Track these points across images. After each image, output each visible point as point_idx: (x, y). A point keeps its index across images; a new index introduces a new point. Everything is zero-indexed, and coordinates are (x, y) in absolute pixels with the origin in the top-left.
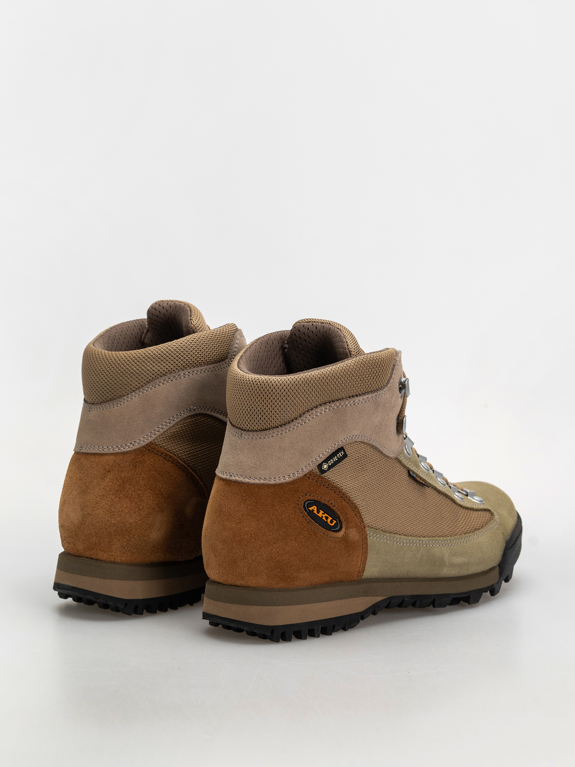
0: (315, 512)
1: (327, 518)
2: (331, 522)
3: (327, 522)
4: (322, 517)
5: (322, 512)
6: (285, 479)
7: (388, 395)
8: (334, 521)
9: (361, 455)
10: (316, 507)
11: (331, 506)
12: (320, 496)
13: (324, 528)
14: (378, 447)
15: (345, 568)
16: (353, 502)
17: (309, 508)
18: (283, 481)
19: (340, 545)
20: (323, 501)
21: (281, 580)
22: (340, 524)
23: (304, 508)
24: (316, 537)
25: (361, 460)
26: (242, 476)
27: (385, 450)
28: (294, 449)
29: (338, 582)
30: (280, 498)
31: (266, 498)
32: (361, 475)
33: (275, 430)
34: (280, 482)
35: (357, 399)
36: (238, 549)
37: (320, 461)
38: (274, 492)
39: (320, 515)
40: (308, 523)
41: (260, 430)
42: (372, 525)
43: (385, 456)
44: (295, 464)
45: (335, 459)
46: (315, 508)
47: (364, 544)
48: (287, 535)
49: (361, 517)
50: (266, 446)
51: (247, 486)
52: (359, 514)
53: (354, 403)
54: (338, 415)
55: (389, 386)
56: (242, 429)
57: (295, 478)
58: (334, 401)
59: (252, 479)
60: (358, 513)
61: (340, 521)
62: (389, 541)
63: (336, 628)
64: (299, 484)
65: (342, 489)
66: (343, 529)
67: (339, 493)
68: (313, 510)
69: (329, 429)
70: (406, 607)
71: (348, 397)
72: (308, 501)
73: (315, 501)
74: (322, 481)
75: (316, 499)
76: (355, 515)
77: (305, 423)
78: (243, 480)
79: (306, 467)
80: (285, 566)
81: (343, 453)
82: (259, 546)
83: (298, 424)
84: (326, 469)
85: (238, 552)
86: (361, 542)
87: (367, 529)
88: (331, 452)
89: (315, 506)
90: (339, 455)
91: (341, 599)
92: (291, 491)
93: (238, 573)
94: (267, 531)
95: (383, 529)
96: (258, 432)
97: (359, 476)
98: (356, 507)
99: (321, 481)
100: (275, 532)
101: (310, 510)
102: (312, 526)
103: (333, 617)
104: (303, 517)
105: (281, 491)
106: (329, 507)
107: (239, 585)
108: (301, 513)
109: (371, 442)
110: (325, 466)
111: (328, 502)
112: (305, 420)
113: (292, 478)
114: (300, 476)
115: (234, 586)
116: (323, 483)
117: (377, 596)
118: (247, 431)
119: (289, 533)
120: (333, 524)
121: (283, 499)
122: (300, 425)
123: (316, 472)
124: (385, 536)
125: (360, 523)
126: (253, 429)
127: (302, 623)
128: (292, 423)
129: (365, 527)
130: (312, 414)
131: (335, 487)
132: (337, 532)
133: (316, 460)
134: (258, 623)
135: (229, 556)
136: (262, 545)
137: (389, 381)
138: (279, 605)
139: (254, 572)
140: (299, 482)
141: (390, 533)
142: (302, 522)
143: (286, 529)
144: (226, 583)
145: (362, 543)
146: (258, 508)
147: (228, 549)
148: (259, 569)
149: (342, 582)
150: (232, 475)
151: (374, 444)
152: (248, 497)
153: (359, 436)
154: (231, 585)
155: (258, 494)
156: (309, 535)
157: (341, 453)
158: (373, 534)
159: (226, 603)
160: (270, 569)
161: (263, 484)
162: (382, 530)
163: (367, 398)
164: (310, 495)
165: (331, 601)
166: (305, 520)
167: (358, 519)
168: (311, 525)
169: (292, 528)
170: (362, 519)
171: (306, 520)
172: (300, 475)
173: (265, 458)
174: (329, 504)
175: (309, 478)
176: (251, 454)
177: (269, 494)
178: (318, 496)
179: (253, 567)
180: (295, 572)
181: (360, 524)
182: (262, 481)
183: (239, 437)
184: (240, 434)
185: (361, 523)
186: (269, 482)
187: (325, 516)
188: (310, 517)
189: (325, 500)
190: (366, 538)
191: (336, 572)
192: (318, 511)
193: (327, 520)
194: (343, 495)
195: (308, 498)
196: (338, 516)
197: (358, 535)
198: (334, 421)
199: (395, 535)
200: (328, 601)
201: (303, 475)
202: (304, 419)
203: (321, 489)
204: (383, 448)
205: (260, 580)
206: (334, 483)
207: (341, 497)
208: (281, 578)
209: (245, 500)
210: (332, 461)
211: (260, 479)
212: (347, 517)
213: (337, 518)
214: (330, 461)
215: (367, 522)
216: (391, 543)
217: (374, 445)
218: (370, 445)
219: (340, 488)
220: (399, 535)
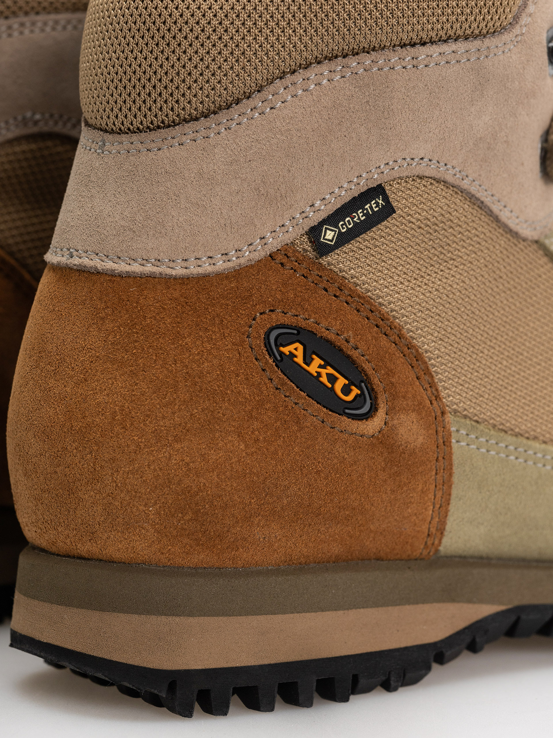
0: (299, 360)
1: (332, 379)
2: (346, 390)
3: (332, 389)
4: (319, 374)
5: (317, 361)
6: (214, 264)
7: (514, 57)
8: (353, 387)
9: (436, 215)
10: (301, 347)
11: (345, 347)
12: (313, 316)
13: (324, 407)
14: (488, 201)
15: (389, 522)
16: (410, 343)
17: (282, 349)
18: (207, 268)
19: (371, 455)
20: (322, 332)
21: (198, 545)
22: (371, 399)
23: (266, 347)
24: (301, 429)
25: (436, 231)
26: (97, 254)
27: (508, 214)
28: (239, 181)
29: (370, 559)
30: (199, 316)
31: (158, 314)
32: (436, 273)
33: (188, 128)
34: (200, 270)
35: (422, 52)
36: (78, 455)
37: (315, 219)
38: (182, 300)
39: (313, 368)
40: (277, 389)
41: (148, 127)
42: (465, 409)
43: (506, 229)
44: (243, 223)
45: (360, 216)
46: (299, 349)
47: (440, 458)
48: (214, 418)
49: (432, 385)
50: (163, 170)
51: (110, 280)
52: (427, 377)
53: (415, 62)
54: (367, 94)
55: (517, 30)
56: (106, 131)
57: (242, 261)
58: (357, 54)
59: (123, 261)
60: (425, 374)
61: (372, 392)
62: (512, 458)
63: (362, 682)
64: (254, 281)
65: (380, 304)
66: (381, 414)
67: (370, 315)
68: (292, 355)
69: (340, 130)
70: (526, 634)
71: (399, 46)
72: (278, 327)
73: (300, 330)
74: (321, 277)
75: (303, 324)
76: (418, 378)
77: (271, 108)
78: (99, 266)
79: (273, 234)
80: (207, 506)
81: (380, 202)
82: (133, 447)
83: (252, 110)
84: (332, 241)
85: (77, 461)
86: (431, 453)
87: (449, 418)
88: (346, 197)
89: (297, 345)
90: (371, 207)
91: (376, 604)
92: (232, 298)
93: (80, 520)
94: (159, 404)
95: (497, 423)
96: (143, 135)
97: (429, 275)
98: (418, 357)
99: (318, 277)
100: (180, 410)
101: (285, 354)
102: (287, 399)
103: (353, 653)
104: (264, 370)
105: (201, 297)
106: (341, 350)
107: (87, 556)
108: (256, 359)
109: (465, 184)
110: (330, 235)
111: (338, 334)
112: (273, 100)
113: (234, 262)
114: (257, 256)
115: (74, 557)
116: (322, 282)
117: (481, 601)
118: (119, 134)
119: (219, 412)
120: (349, 398)
121: (206, 318)
122: (257, 114)
123: (305, 250)
124: (501, 442)
125: (431, 401)
126: (131, 128)
127: (261, 667)
128: (236, 107)
129: (443, 413)
130: (294, 84)
131: (359, 297)
132: (361, 420)
133: (304, 215)
134: (131, 662)
135: (56, 472)
136: (141, 442)
137: (516, 18)
138: (191, 614)
139: (120, 520)
140: (253, 275)
141: (516, 436)
142: (260, 384)
143: (211, 402)
144: (54, 549)
145: (435, 456)
146: (136, 341)
147: (53, 454)
148: (134, 510)
149: (382, 560)
150: (75, 253)
151: (473, 190)
152: (109, 311)
153: (430, 160)
154: (69, 556)
155: (137, 303)
156: (279, 423)
157: (377, 204)
158: (467, 435)
159: (52, 603)
160: (164, 510)
161: (151, 277)
162: (494, 426)
163: (453, 52)
164: (283, 312)
165: (348, 609)
166: (267, 381)
167: (426, 390)
168: (285, 396)
169: (229, 400)
170: (437, 390)
171: (271, 379)
172: (257, 253)
173: (158, 203)
174: (340, 341)
175: (282, 264)
176: (122, 193)
177: (166, 304)
178: (309, 315)
179: (117, 503)
180: (237, 522)
181: (431, 404)
182: (149, 268)
183: (98, 151)
184: (100, 143)
185: (434, 402)
186: (169, 271)
187: (327, 374)
188: (282, 371)
189: (328, 330)
190: (447, 443)
191: (361, 531)
192: (307, 357)
193: (333, 383)
194: (382, 320)
195: (277, 318)
196: (366, 375)
197: (424, 432)
198: (357, 107)
199: (530, 443)
200: (339, 610)
201: (264, 253)
202: (270, 97)
203: (318, 299)
204: (501, 207)
205: (138, 543)
206: (357, 285)
207: (377, 326)
208: (196, 540)
209: (102, 319)
210: (349, 221)
211: (144, 262)
212: (393, 380)
213: (362, 382)
214: (344, 221)
215: (451, 401)
216: (520, 463)
217: (473, 192)
218: (462, 192)
219: (374, 300)
220: (540, 444)
